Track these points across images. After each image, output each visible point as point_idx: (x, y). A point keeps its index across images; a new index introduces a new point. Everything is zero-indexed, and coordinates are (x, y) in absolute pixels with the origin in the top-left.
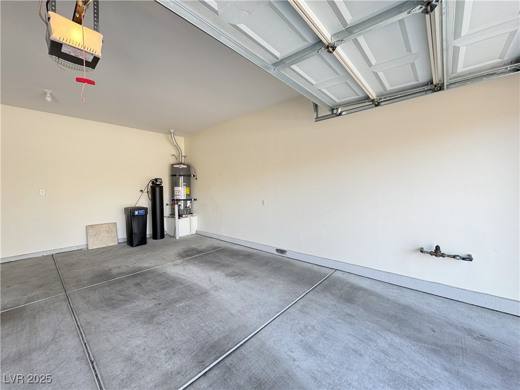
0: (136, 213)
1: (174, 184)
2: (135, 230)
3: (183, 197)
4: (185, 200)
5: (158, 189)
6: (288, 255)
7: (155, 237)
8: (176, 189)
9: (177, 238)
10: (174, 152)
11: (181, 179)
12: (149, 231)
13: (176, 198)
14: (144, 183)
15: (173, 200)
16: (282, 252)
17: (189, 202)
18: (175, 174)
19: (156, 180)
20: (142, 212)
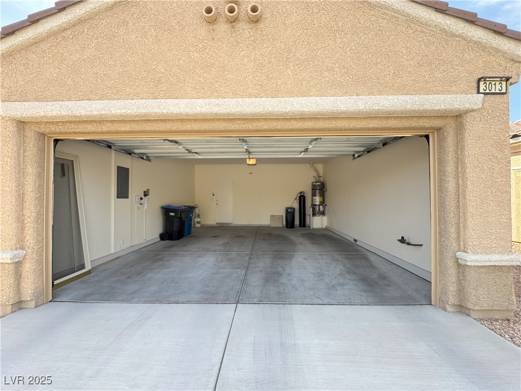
0: (289, 210)
1: (314, 195)
2: (289, 220)
3: (317, 203)
4: (319, 205)
5: (302, 198)
6: (358, 243)
7: (300, 226)
8: (314, 198)
9: (311, 228)
10: (315, 174)
11: (317, 191)
12: (297, 222)
13: (314, 203)
14: (295, 194)
15: (312, 205)
16: (355, 241)
17: (321, 207)
18: (314, 189)
19: (301, 193)
20: (292, 210)
